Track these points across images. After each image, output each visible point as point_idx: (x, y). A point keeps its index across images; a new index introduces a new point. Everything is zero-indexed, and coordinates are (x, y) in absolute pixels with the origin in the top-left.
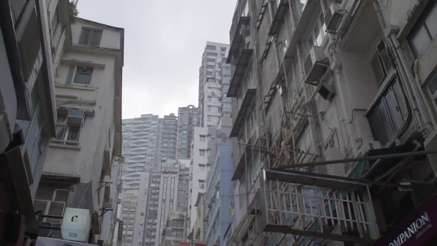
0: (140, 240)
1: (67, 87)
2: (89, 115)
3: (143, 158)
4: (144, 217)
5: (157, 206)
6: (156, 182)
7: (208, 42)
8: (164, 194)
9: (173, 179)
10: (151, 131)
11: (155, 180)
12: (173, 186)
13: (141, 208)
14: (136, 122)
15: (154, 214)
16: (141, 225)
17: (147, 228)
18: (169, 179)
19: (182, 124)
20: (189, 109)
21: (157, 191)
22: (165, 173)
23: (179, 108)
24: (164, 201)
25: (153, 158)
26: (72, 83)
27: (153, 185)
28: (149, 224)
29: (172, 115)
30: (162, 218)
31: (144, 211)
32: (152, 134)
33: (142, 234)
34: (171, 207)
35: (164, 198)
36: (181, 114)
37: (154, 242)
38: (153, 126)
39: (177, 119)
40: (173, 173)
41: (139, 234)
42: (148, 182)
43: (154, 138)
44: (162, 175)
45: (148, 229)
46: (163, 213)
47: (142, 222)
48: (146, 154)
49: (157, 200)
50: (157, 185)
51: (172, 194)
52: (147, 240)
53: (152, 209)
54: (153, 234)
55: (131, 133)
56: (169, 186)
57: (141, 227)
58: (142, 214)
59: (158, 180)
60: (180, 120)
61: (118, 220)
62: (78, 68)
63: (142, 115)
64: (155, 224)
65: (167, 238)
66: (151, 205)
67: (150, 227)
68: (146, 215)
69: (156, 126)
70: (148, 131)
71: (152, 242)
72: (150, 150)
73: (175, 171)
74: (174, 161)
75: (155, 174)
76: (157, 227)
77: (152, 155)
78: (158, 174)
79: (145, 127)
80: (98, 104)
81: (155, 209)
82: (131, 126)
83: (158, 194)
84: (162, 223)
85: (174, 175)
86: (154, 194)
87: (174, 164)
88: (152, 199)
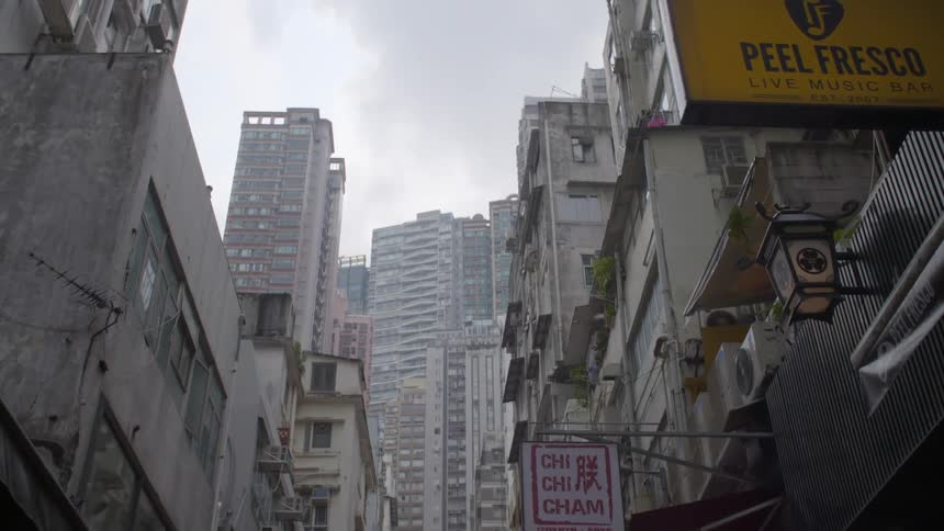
0: (438, 482)
1: (306, 455)
2: (335, 491)
3: (430, 305)
4: (440, 437)
5: (462, 412)
6: (456, 365)
7: (527, 98)
8: (476, 391)
9: (489, 360)
10: (439, 247)
11: (455, 361)
12: (490, 372)
13: (434, 419)
14: (410, 230)
15: (458, 430)
16: (437, 452)
17: (448, 457)
18: (482, 359)
19: (499, 235)
20: (511, 202)
21: (461, 383)
22: (473, 347)
23: (491, 204)
24: (476, 403)
25: (450, 302)
26: (311, 450)
27: (452, 372)
28: (452, 448)
29: (479, 218)
30: (476, 439)
31: (439, 425)
32: (444, 253)
33: (440, 470)
34: (491, 415)
35: (476, 397)
36: (495, 215)
37: (465, 484)
38: (443, 237)
39: (488, 225)
40: (488, 346)
41: (435, 469)
42: (442, 367)
43: (448, 261)
44: (467, 352)
45: (451, 461)
46: (476, 428)
47: (439, 447)
48: (435, 296)
49: (463, 401)
50: (460, 371)
51: (490, 390)
52: (452, 481)
53: (454, 419)
54: (461, 468)
55: (399, 256)
56: (483, 373)
57: (436, 455)
58: (437, 431)
59: (460, 361)
60: (495, 228)
61: (388, 497)
62: (315, 425)
63: (419, 215)
64: (463, 449)
65: (484, 486)
66: (452, 412)
67: (454, 454)
68: (445, 431)
69: (449, 236)
70: (435, 247)
71: (461, 485)
72: (443, 286)
73: (491, 343)
74: (489, 322)
75: (454, 350)
76: (467, 454)
77: (448, 298)
78: (461, 350)
79: (426, 241)
80: (343, 474)
81: (461, 419)
82: (399, 240)
83: (463, 388)
84: (476, 448)
85: (491, 351)
86: (455, 390)
87: (489, 328)
88: (453, 400)
